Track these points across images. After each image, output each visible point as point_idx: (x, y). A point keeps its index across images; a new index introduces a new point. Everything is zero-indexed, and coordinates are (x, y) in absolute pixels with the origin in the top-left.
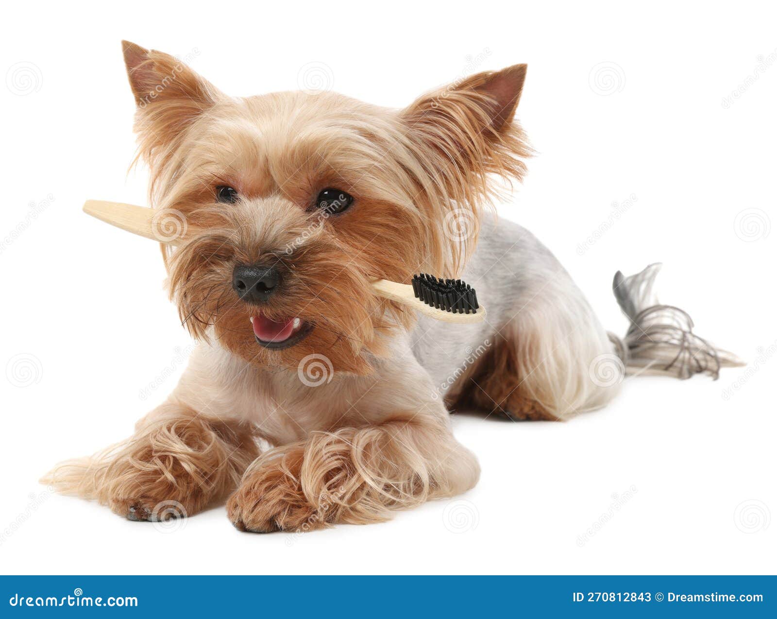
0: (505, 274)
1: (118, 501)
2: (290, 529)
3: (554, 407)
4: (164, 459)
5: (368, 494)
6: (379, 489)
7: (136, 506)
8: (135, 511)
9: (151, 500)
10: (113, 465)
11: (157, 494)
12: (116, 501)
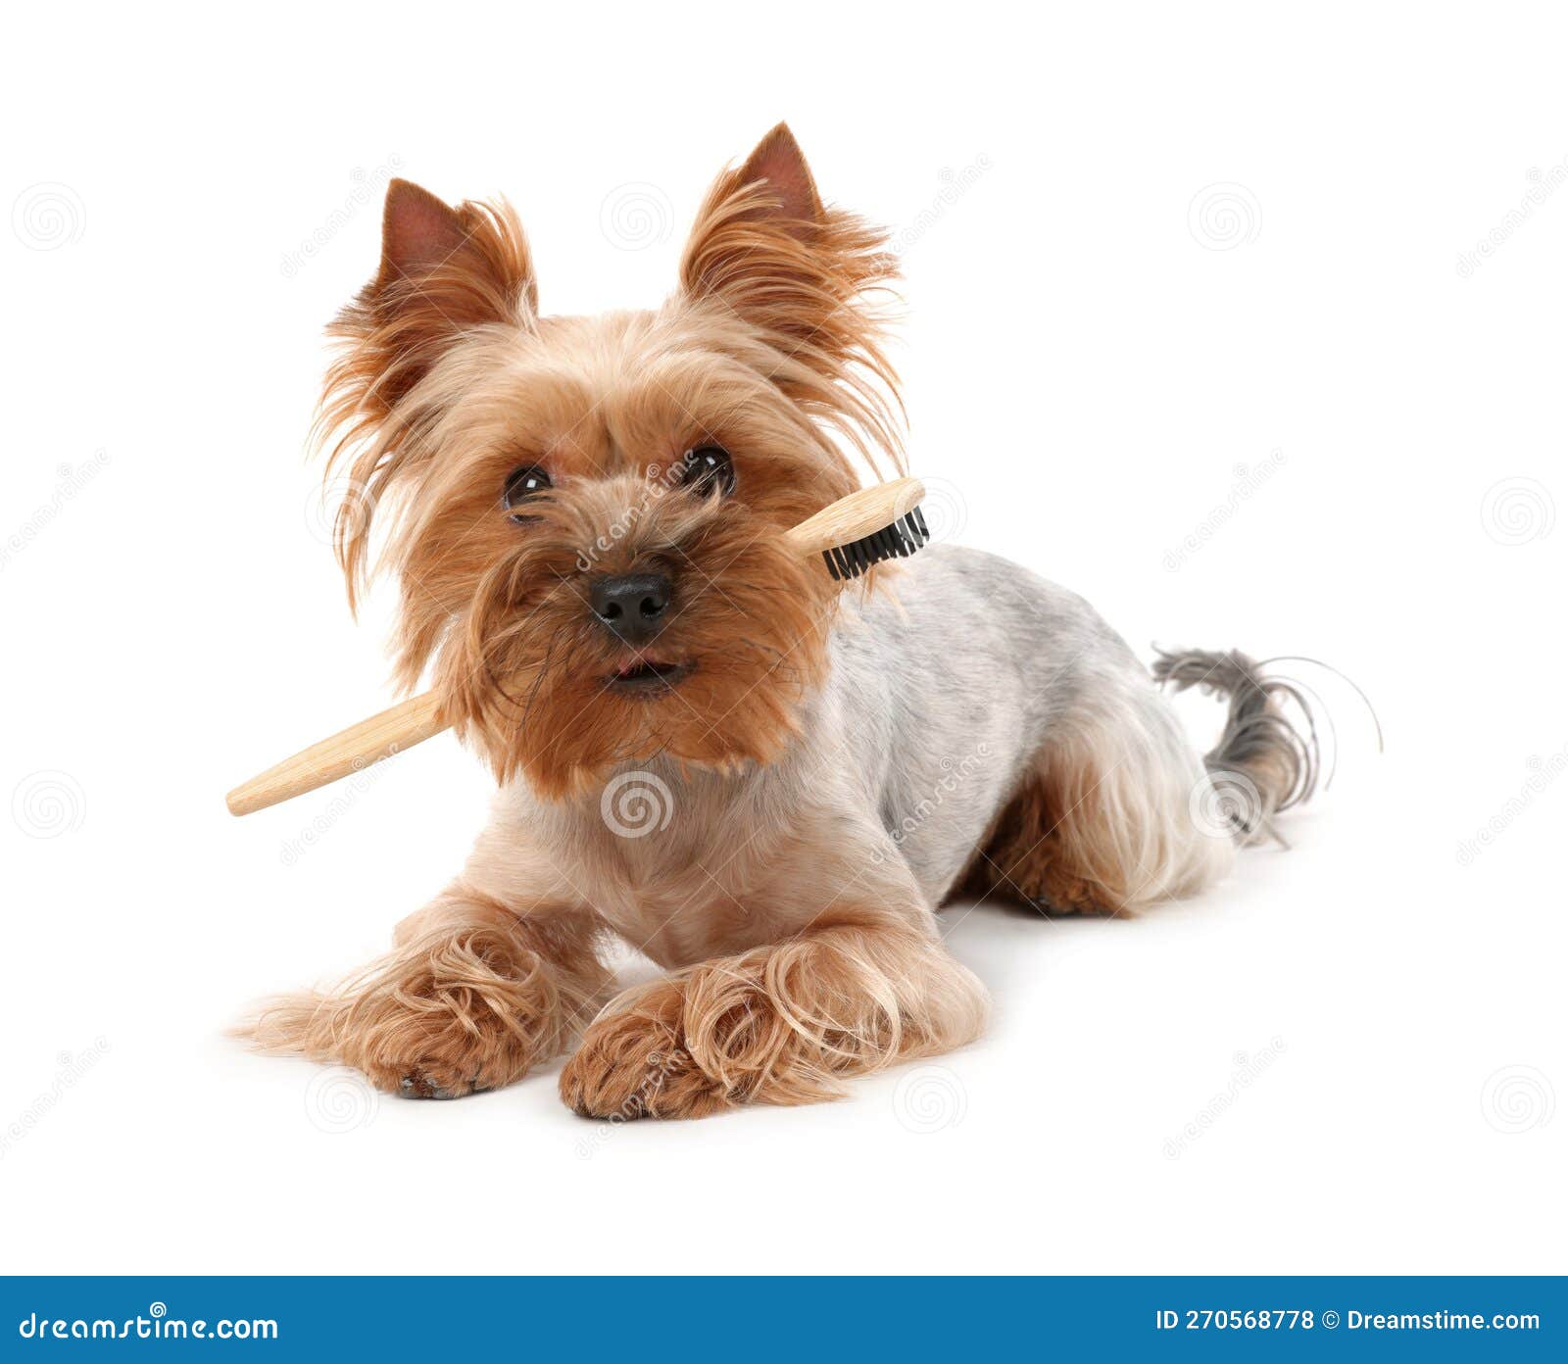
0: (1050, 665)
1: (382, 1067)
2: (665, 1114)
3: (1123, 892)
4: (455, 993)
5: (803, 1053)
6: (818, 1041)
7: (414, 1075)
8: (411, 1084)
9: (438, 1064)
10: (359, 1005)
11: (447, 1054)
12: (378, 1067)
